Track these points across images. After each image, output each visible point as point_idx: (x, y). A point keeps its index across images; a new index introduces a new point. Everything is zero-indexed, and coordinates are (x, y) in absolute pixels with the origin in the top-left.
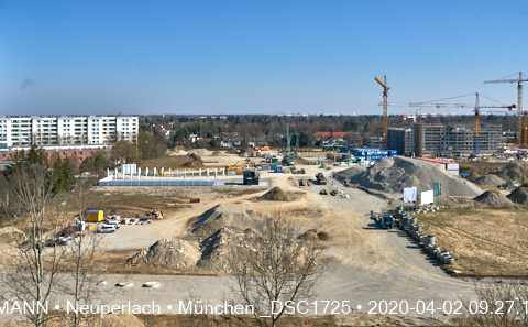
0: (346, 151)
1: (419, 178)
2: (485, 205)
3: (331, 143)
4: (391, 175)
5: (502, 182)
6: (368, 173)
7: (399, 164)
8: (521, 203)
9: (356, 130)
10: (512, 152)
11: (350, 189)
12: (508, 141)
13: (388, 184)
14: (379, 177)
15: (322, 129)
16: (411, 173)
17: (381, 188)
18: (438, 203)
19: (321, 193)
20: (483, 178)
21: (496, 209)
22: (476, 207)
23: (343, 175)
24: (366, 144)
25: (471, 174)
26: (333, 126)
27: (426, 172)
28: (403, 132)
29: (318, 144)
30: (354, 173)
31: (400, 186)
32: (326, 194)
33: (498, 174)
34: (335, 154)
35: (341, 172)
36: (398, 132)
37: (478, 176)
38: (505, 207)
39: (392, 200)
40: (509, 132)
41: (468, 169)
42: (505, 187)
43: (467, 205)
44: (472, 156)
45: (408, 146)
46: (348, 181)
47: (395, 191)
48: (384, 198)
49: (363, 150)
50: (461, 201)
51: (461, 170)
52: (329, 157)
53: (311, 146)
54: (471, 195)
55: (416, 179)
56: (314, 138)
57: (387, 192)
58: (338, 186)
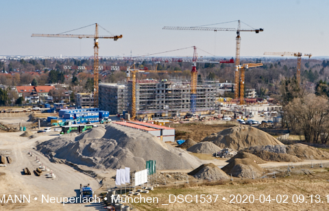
0: (51, 111)
1: (132, 150)
2: (201, 181)
3: (34, 99)
4: (103, 148)
5: (218, 149)
6: (77, 145)
7: (112, 133)
8: (237, 176)
9: (62, 82)
10: (228, 109)
11: (56, 165)
12: (225, 96)
13: (99, 159)
14: (89, 150)
15: (24, 81)
16: (124, 146)
17: (91, 164)
18: (152, 182)
19: (23, 173)
20: (199, 146)
21: (212, 185)
22: (192, 184)
23: (48, 147)
24: (74, 102)
25: (187, 141)
26: (36, 76)
27: (140, 144)
28: (116, 89)
29: (19, 102)
30: (61, 145)
31: (111, 161)
32: (29, 173)
33: (214, 140)
34: (39, 114)
35: (46, 143)
36: (110, 88)
37: (195, 143)
38: (220, 183)
39: (104, 179)
40: (227, 84)
41: (184, 134)
42: (220, 155)
43: (182, 182)
44: (188, 116)
45: (121, 106)
46: (54, 154)
47: (107, 167)
48: (95, 176)
49: (71, 111)
50: (176, 178)
51: (177, 135)
52: (32, 119)
53: (10, 105)
54: (187, 168)
55: (129, 153)
56: (14, 94)
57: (98, 168)
58: (43, 162)
